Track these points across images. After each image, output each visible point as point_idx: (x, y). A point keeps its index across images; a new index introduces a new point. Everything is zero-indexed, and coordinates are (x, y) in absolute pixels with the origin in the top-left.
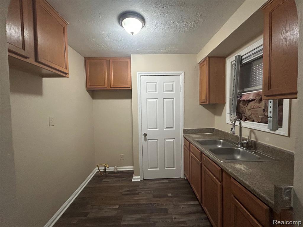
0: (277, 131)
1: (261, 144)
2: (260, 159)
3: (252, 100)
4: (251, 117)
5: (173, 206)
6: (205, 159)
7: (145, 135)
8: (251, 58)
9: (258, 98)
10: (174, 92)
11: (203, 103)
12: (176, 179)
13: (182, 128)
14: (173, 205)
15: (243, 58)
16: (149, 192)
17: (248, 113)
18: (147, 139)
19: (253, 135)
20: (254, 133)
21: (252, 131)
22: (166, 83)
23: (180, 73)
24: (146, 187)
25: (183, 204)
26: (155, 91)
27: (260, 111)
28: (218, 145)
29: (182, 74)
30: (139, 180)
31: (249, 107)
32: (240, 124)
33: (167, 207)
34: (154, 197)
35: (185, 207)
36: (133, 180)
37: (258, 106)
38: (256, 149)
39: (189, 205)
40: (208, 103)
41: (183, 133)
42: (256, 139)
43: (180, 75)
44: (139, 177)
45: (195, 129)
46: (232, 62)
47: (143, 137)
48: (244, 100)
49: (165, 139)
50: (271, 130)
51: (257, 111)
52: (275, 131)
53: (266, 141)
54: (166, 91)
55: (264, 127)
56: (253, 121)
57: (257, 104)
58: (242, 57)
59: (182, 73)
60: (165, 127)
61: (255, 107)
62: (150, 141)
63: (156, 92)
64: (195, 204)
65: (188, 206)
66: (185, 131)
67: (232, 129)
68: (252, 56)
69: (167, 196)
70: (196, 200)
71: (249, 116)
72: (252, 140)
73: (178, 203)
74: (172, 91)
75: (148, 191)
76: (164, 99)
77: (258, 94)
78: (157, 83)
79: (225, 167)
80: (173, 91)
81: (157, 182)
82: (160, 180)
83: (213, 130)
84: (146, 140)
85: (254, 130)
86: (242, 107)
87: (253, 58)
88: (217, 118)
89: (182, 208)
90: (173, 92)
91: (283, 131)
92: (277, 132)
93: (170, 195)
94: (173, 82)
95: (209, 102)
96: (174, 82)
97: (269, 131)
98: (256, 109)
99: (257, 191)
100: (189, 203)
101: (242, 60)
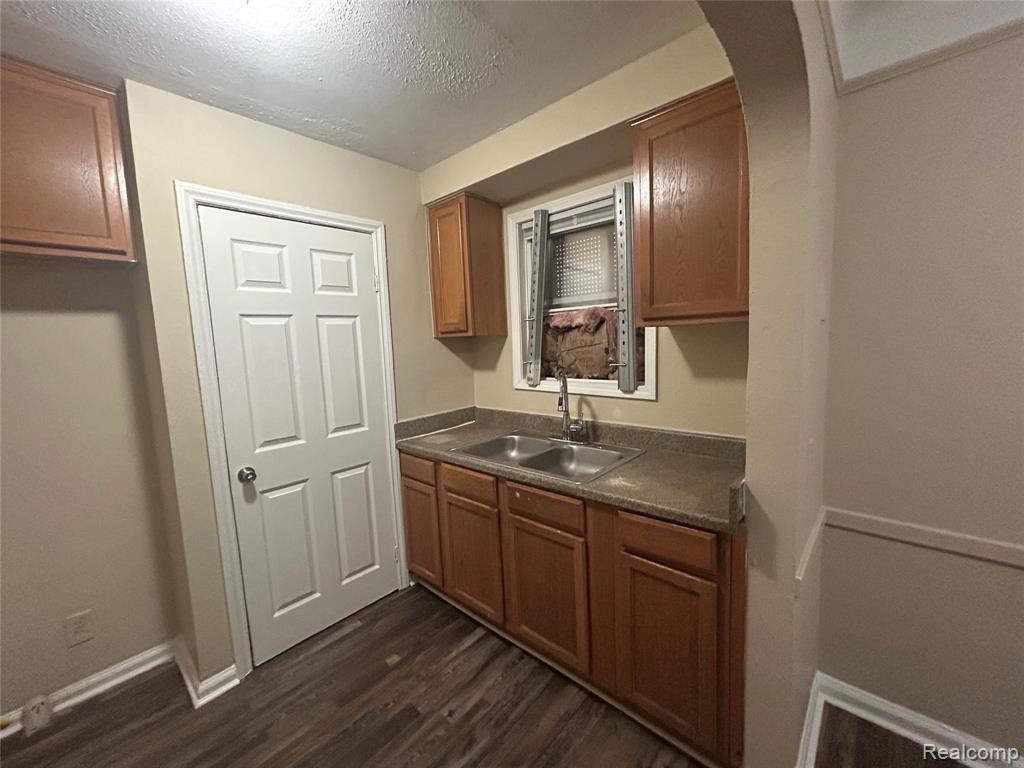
0: (636, 392)
1: (608, 427)
2: (621, 457)
3: (578, 327)
4: (573, 367)
5: (423, 683)
6: (518, 494)
7: (247, 478)
8: (572, 225)
9: (593, 323)
10: (355, 293)
11: (444, 336)
12: (382, 603)
13: (391, 421)
14: (423, 680)
15: (552, 218)
16: (312, 697)
17: (568, 358)
18: (259, 489)
19: (585, 409)
20: (589, 405)
21: (583, 399)
22: (318, 254)
23: (372, 227)
24: (285, 690)
25: (449, 658)
26: (279, 284)
27: (597, 351)
28: (509, 452)
29: (380, 232)
30: (236, 682)
31: (567, 345)
32: (565, 385)
33: (408, 702)
34: (343, 701)
35: (459, 664)
36: (199, 703)
37: (591, 341)
38: (596, 438)
39: (465, 651)
40: (470, 334)
41: (397, 437)
42: (594, 416)
43: (370, 233)
44: (232, 670)
45: (428, 418)
46: (520, 224)
47: (238, 487)
48: (557, 328)
49: (334, 473)
50: (625, 392)
51: (589, 352)
52: (632, 392)
53: (615, 417)
54: (325, 287)
55: (609, 387)
56: (578, 377)
57: (587, 338)
58: (549, 215)
59: (377, 227)
60: (331, 429)
61: (584, 344)
62: (272, 495)
63: (284, 287)
64: (478, 641)
65: (463, 656)
66: (401, 430)
67: (561, 399)
68: (575, 220)
69: (387, 669)
70: (475, 629)
71: (569, 366)
72: (587, 422)
73: (434, 667)
74: (349, 288)
75: (303, 700)
76: (318, 316)
77: (593, 314)
78: (284, 249)
79: (598, 492)
80: (351, 290)
81: (322, 645)
82: (330, 634)
83: (471, 413)
84: (250, 496)
85: (589, 398)
86: (552, 345)
87: (575, 225)
88: (479, 377)
89: (453, 670)
90: (349, 294)
91: (646, 391)
92: (637, 394)
93: (395, 658)
94: (351, 254)
95: (474, 329)
96: (353, 257)
97: (619, 393)
98: (587, 349)
99: (690, 513)
100: (463, 648)
101: (549, 224)
